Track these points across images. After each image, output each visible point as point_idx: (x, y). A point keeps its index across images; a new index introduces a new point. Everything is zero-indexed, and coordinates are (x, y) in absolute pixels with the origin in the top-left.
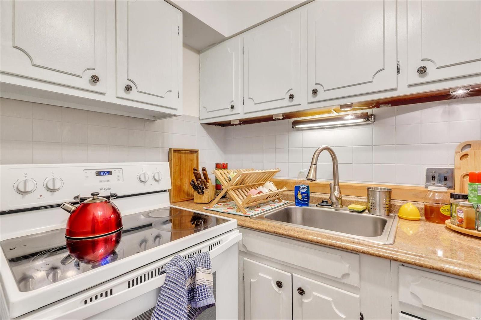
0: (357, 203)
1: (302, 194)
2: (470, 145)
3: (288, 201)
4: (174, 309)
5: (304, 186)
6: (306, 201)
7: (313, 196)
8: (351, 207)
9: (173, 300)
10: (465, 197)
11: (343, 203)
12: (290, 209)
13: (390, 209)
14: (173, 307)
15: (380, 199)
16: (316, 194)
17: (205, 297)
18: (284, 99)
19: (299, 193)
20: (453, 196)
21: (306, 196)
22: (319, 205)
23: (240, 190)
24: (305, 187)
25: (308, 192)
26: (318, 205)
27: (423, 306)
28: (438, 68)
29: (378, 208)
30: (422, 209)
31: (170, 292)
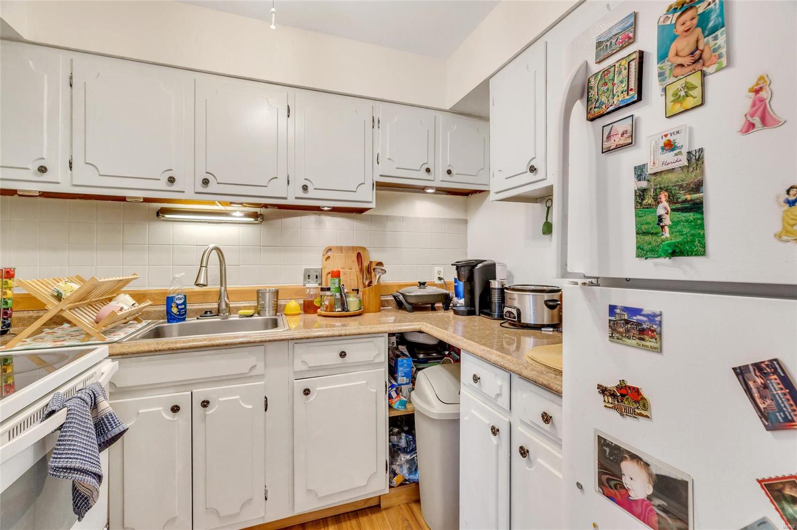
0: (245, 308)
1: (177, 306)
2: (330, 249)
3: (150, 321)
4: (86, 444)
5: (180, 296)
6: (183, 315)
7: (190, 308)
8: (241, 313)
9: (82, 434)
10: (329, 289)
11: (230, 310)
12: (162, 327)
13: (277, 309)
14: (85, 442)
15: (268, 300)
16: (193, 306)
17: (119, 423)
18: (159, 180)
19: (173, 305)
20: (322, 289)
21: (182, 309)
22: (201, 316)
23: (77, 310)
24: (182, 296)
25: (184, 303)
26: (199, 317)
27: (309, 367)
28: (315, 189)
29: (267, 309)
30: (302, 304)
31: (77, 426)
